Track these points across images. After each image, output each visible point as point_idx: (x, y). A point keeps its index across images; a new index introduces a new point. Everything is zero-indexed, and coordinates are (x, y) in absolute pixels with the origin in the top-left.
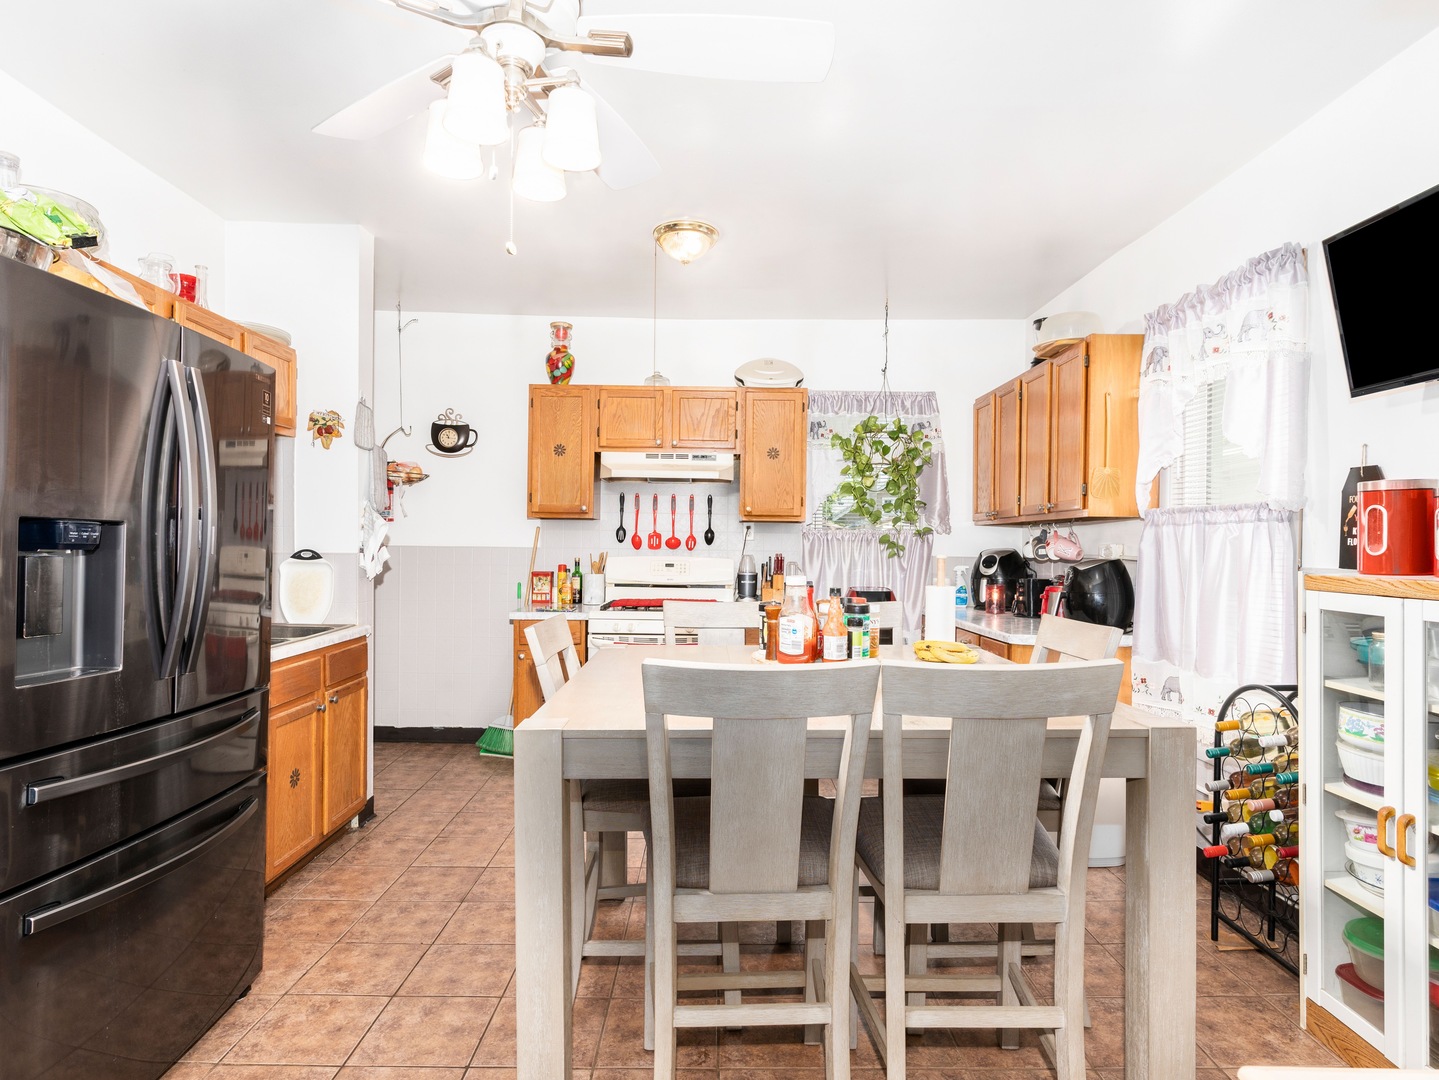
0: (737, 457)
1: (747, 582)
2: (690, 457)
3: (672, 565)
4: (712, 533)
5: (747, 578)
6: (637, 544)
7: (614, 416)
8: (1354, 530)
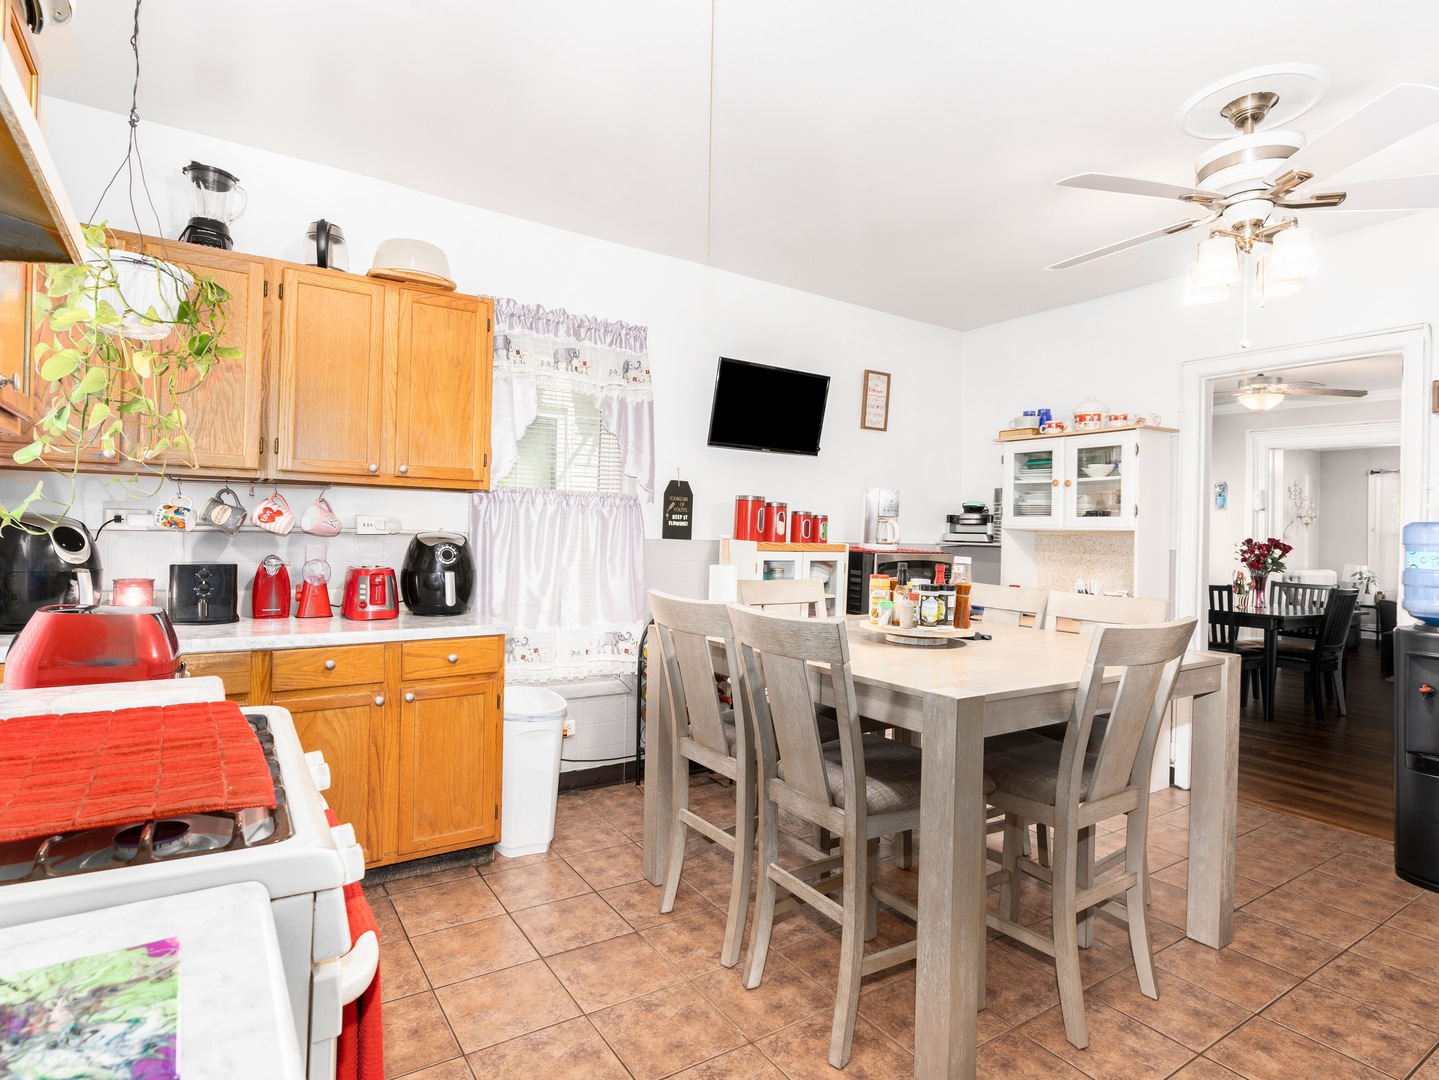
8: (674, 517)
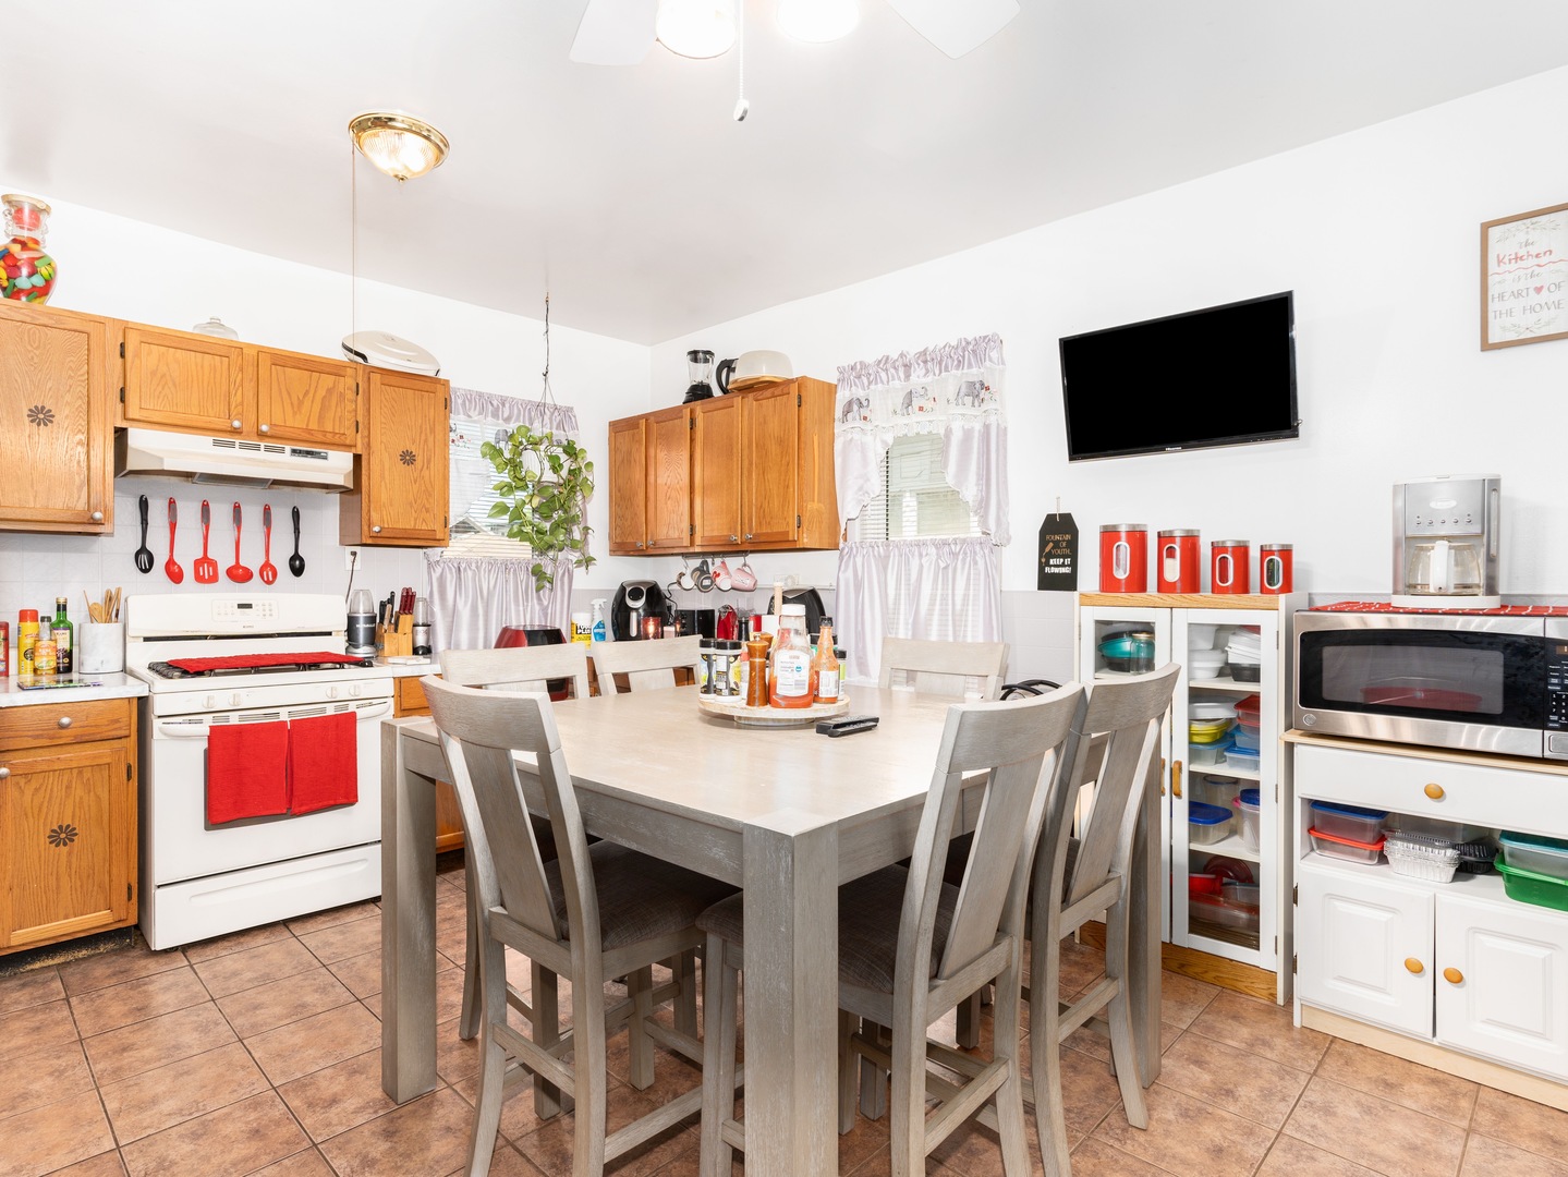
0: (357, 459)
1: (362, 626)
2: (288, 449)
3: (249, 606)
4: (302, 560)
5: (361, 620)
6: (175, 575)
7: (154, 373)
8: (1051, 562)
